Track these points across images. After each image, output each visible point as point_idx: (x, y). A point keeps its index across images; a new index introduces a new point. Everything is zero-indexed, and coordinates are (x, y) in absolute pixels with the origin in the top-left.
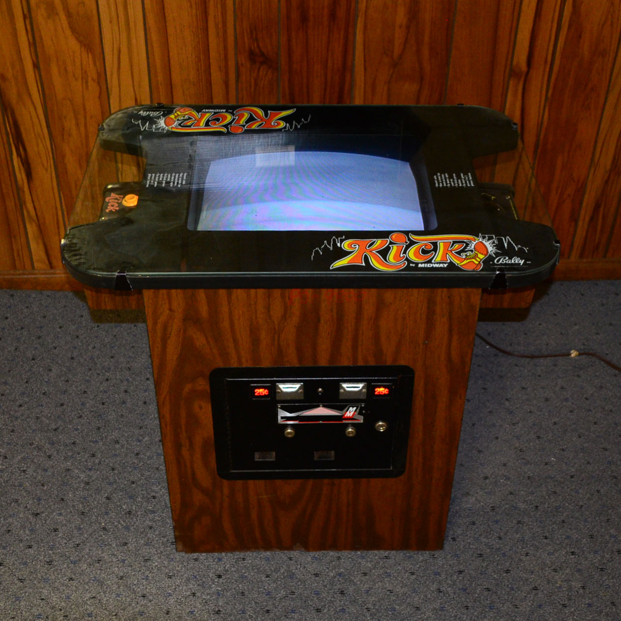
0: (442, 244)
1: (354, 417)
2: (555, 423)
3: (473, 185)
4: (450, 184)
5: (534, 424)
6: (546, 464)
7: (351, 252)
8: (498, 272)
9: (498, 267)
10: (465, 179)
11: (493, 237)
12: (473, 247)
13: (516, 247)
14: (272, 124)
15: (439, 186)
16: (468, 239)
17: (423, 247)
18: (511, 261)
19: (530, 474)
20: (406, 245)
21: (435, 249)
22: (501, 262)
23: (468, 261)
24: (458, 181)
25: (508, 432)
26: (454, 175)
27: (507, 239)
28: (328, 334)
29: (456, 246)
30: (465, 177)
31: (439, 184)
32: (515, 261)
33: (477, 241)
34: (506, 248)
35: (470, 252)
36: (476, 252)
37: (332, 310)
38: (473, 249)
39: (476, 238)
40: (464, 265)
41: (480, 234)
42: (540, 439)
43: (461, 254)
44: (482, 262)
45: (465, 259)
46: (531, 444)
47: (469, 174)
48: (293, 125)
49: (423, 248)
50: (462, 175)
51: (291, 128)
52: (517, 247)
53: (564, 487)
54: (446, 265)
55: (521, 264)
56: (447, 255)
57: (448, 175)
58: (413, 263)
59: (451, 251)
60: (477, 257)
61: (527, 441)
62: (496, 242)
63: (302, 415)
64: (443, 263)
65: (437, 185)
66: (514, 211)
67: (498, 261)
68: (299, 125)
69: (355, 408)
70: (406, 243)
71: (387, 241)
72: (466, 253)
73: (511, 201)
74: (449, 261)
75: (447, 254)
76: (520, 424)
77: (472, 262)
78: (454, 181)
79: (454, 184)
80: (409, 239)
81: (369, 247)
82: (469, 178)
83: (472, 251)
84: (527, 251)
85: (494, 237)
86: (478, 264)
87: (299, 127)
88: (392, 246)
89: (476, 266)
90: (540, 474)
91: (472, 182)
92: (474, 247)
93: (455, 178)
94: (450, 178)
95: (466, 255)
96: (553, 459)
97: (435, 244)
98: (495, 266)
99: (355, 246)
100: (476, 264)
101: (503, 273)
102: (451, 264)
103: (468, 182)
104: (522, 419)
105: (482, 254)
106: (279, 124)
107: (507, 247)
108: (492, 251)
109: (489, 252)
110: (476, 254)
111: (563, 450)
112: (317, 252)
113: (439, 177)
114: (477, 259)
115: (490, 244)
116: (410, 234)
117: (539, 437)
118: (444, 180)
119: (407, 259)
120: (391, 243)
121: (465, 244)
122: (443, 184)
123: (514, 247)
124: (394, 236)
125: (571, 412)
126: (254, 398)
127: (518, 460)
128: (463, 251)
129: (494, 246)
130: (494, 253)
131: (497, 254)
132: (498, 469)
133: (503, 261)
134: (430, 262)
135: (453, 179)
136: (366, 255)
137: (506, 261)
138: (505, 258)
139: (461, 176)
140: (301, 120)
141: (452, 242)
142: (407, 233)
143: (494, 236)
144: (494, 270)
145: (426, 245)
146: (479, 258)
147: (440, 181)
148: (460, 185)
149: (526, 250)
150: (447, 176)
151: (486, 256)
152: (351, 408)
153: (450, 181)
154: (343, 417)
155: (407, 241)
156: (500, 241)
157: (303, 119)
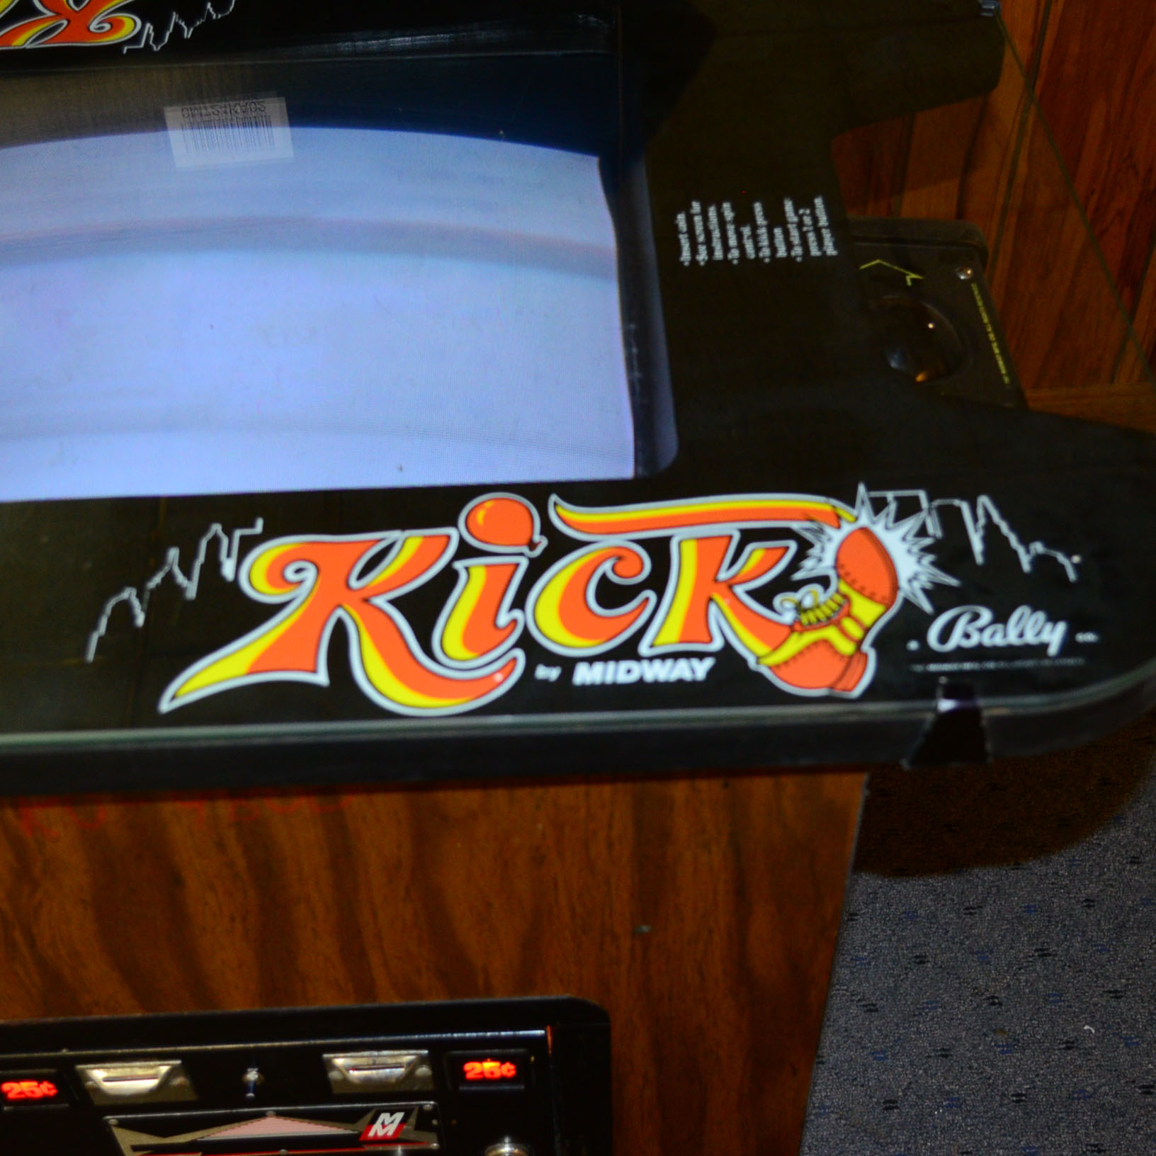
0: (690, 550)
1: (400, 1136)
2: (1089, 903)
3: (831, 251)
4: (741, 247)
5: (1028, 909)
6: (1069, 1046)
7: (273, 610)
8: (946, 705)
9: (947, 667)
10: (800, 225)
11: (917, 499)
12: (829, 559)
13: (1021, 550)
14: (93, 27)
15: (694, 261)
16: (807, 516)
17: (607, 567)
18: (1005, 636)
19: (1020, 1086)
20: (532, 561)
21: (658, 581)
22: (956, 640)
23: (810, 637)
24: (771, 237)
25: (953, 938)
26: (758, 207)
27: (980, 512)
28: (232, 919)
29: (756, 553)
30: (801, 217)
31: (694, 251)
32: (1021, 635)
33: (847, 528)
34: (979, 559)
35: (817, 588)
36: (844, 588)
37: (221, 846)
38: (832, 574)
39: (842, 509)
40: (786, 663)
41: (862, 489)
42: (1049, 959)
43: (777, 601)
44: (875, 644)
45: (792, 628)
46: (1023, 978)
47: (818, 202)
48: (166, 27)
49: (604, 578)
50: (789, 206)
51: (158, 39)
52: (1028, 551)
53: (1123, 1129)
54: (701, 669)
55: (1053, 650)
56: (713, 609)
57: (734, 209)
58: (551, 659)
59: (730, 585)
60: (849, 615)
61: (1010, 965)
62: (934, 528)
63: (206, 1139)
64: (688, 655)
65: (686, 256)
66: (995, 345)
67: (945, 635)
68: (189, 26)
69: (399, 1116)
70: (532, 545)
71: (449, 537)
72: (796, 596)
73: (975, 287)
74: (717, 645)
75: (711, 600)
76: (988, 909)
77: (826, 643)
78: (755, 237)
79: (758, 249)
80: (548, 528)
81: (362, 575)
82: (815, 220)
83: (824, 581)
84: (1072, 575)
85: (924, 503)
86: (851, 657)
87: (188, 34)
88: (467, 569)
89: (840, 666)
90: (1051, 1082)
91: (827, 235)
92: (837, 559)
93: (760, 220)
94: (738, 222)
95: (799, 608)
96: (1086, 1027)
97: (659, 550)
98: (933, 667)
99: (299, 571)
100: (842, 656)
101: (968, 704)
102: (728, 658)
103: (811, 237)
104: (994, 890)
105: (871, 597)
106: (116, 25)
107: (985, 553)
108: (915, 577)
109: (903, 583)
110: (846, 597)
111: (1117, 995)
112: (125, 607)
113: (698, 220)
114: (848, 624)
115: (904, 539)
116: (554, 498)
117: (1044, 953)
118: (716, 234)
119: (527, 642)
120: (465, 551)
121: (793, 546)
122: (711, 251)
123: (1015, 553)
124: (480, 511)
125: (1134, 861)
126: (6, 1105)
127: (985, 1035)
128: (785, 583)
129: (926, 550)
130: (925, 591)
131: (941, 597)
132: (925, 1071)
133: (967, 636)
134: (628, 651)
135: (755, 228)
136: (340, 626)
137: (981, 630)
138: (976, 617)
139: (783, 213)
140: (206, 6)
141: (737, 537)
142: (537, 493)
143: (922, 495)
144: (927, 688)
145: (620, 558)
146: (857, 621)
147: (701, 238)
148: (782, 252)
149: (1069, 564)
150: (729, 214)
151: (888, 608)
152: (385, 1117)
153: (740, 236)
154: (362, 1139)
155: (537, 537)
156: (951, 520)
157: (209, 6)
